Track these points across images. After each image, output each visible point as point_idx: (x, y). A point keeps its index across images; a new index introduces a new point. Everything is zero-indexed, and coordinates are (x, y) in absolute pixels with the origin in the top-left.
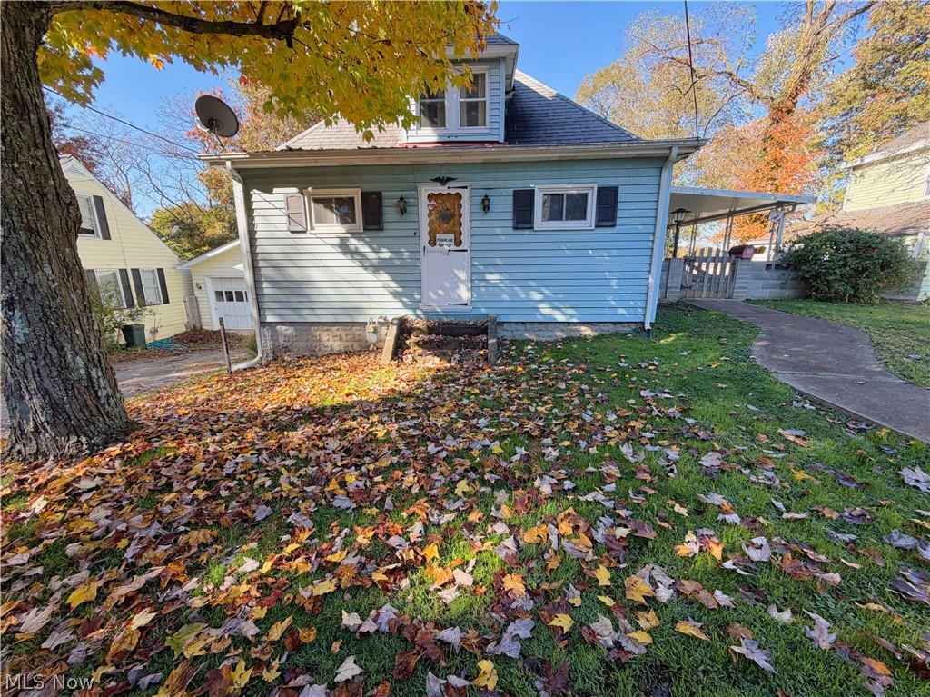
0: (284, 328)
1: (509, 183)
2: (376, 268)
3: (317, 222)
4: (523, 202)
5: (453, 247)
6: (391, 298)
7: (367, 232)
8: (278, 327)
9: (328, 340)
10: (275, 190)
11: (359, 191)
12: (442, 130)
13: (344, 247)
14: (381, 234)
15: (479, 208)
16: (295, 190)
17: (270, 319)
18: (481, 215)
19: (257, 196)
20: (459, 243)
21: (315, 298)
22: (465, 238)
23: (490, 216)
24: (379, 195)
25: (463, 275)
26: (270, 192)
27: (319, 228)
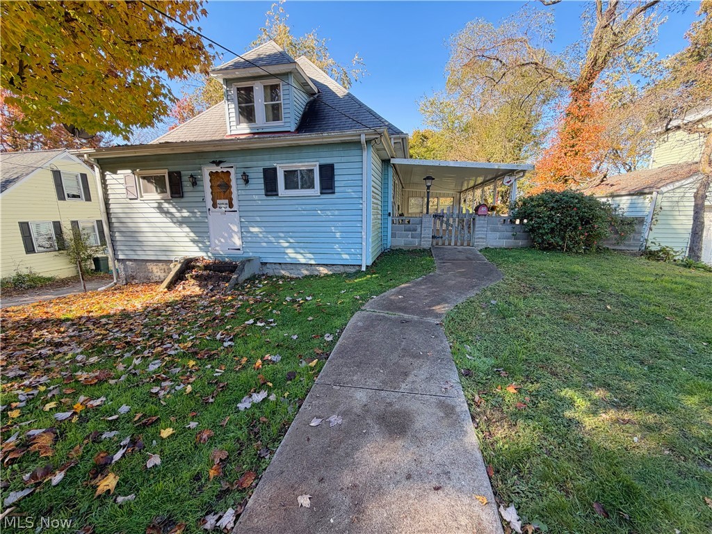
0: (131, 263)
1: (260, 163)
2: (181, 222)
3: (144, 192)
4: (270, 177)
5: (228, 209)
6: (191, 244)
7: (174, 199)
8: (127, 263)
9: (157, 272)
10: (119, 172)
11: (167, 171)
12: (253, 125)
13: (160, 208)
14: (183, 200)
15: (242, 182)
16: (129, 171)
17: (121, 257)
18: (243, 186)
19: (109, 175)
20: (231, 205)
21: (145, 244)
22: (235, 202)
23: (249, 187)
24: (179, 173)
25: (235, 228)
26: (115, 173)
27: (146, 196)
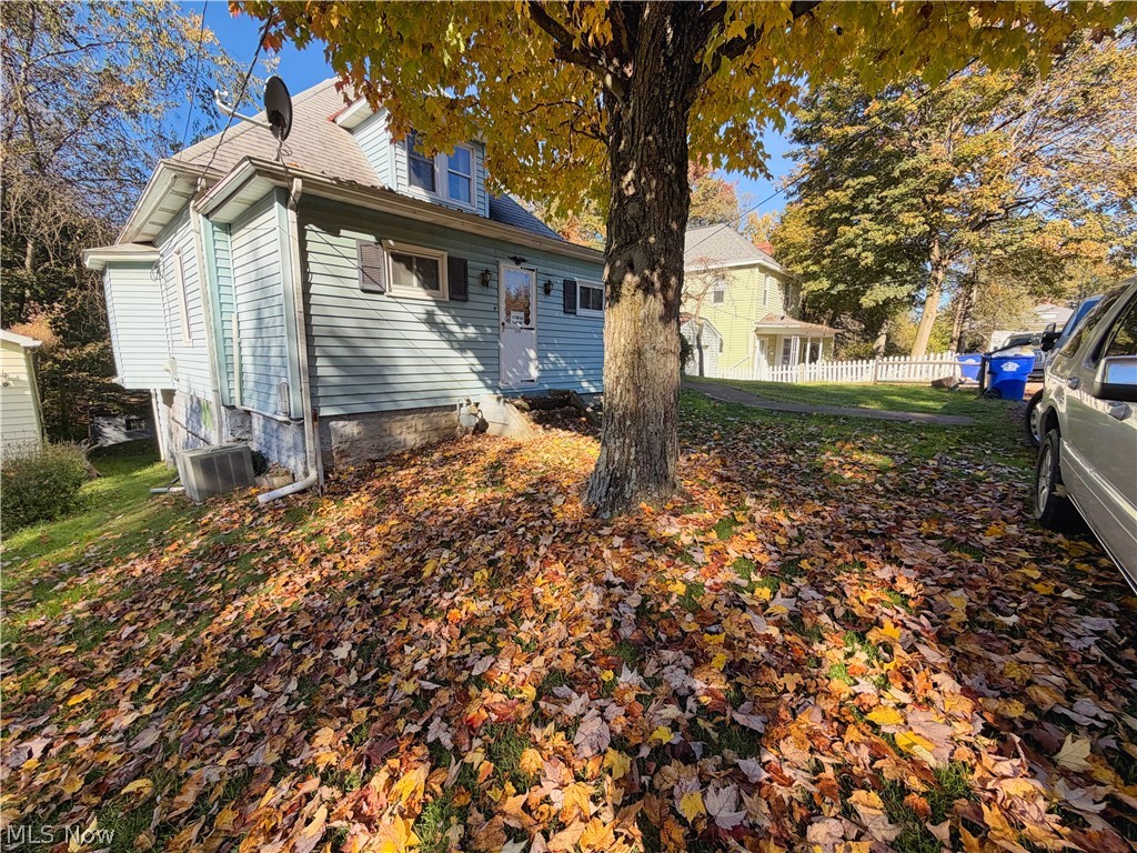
1: (561, 273)
3: (394, 283)
4: (569, 286)
5: (524, 325)
7: (452, 302)
8: (333, 423)
9: (400, 434)
10: (343, 232)
11: (446, 254)
13: (430, 320)
14: (467, 305)
15: (541, 291)
16: (372, 238)
17: (324, 412)
18: (542, 298)
19: (314, 235)
20: (527, 322)
22: (532, 317)
23: (549, 299)
24: (464, 263)
25: (532, 354)
26: (337, 234)
27: (397, 290)
